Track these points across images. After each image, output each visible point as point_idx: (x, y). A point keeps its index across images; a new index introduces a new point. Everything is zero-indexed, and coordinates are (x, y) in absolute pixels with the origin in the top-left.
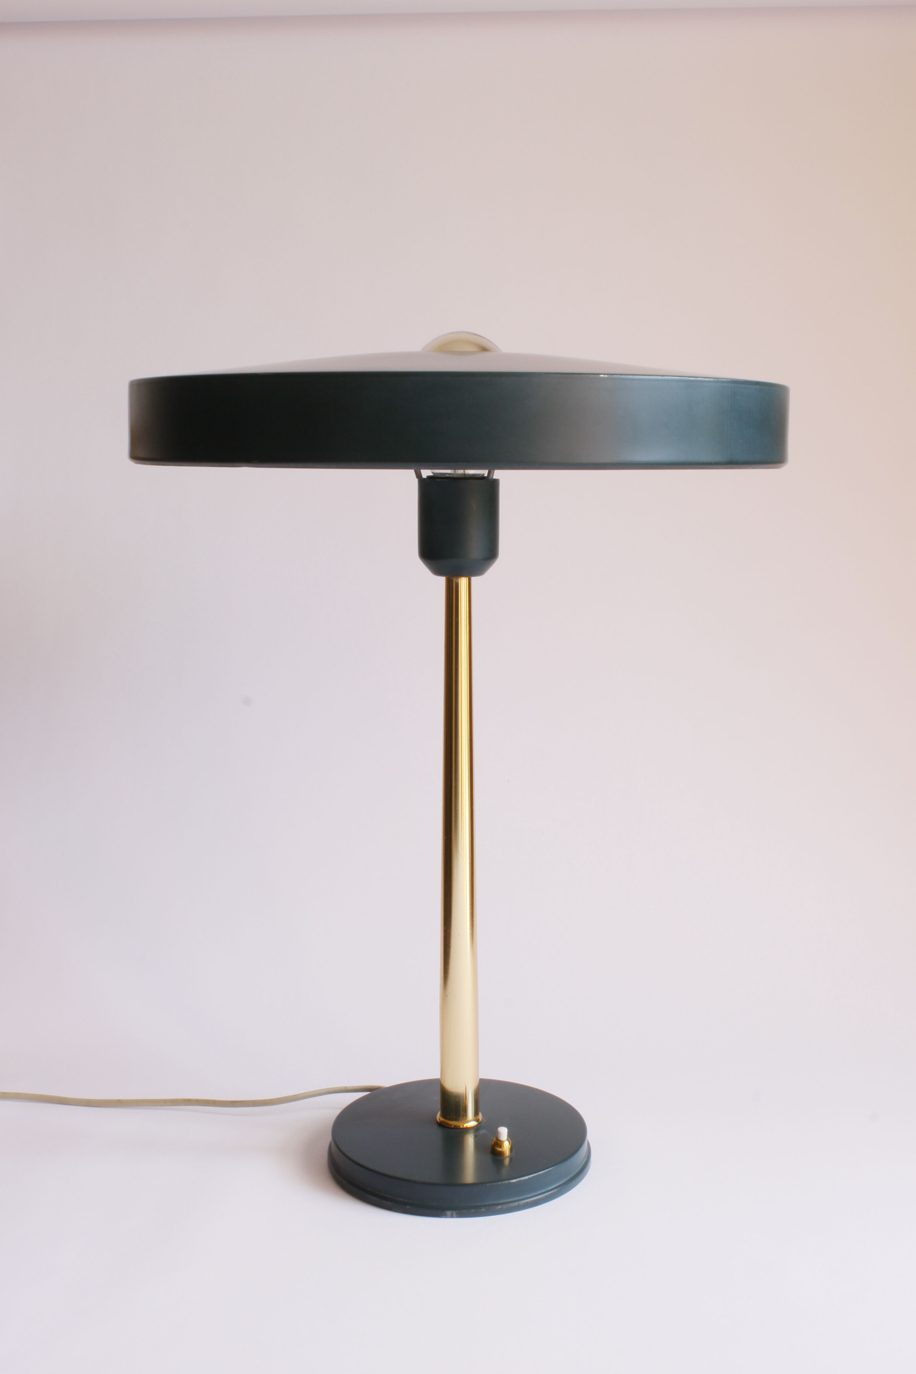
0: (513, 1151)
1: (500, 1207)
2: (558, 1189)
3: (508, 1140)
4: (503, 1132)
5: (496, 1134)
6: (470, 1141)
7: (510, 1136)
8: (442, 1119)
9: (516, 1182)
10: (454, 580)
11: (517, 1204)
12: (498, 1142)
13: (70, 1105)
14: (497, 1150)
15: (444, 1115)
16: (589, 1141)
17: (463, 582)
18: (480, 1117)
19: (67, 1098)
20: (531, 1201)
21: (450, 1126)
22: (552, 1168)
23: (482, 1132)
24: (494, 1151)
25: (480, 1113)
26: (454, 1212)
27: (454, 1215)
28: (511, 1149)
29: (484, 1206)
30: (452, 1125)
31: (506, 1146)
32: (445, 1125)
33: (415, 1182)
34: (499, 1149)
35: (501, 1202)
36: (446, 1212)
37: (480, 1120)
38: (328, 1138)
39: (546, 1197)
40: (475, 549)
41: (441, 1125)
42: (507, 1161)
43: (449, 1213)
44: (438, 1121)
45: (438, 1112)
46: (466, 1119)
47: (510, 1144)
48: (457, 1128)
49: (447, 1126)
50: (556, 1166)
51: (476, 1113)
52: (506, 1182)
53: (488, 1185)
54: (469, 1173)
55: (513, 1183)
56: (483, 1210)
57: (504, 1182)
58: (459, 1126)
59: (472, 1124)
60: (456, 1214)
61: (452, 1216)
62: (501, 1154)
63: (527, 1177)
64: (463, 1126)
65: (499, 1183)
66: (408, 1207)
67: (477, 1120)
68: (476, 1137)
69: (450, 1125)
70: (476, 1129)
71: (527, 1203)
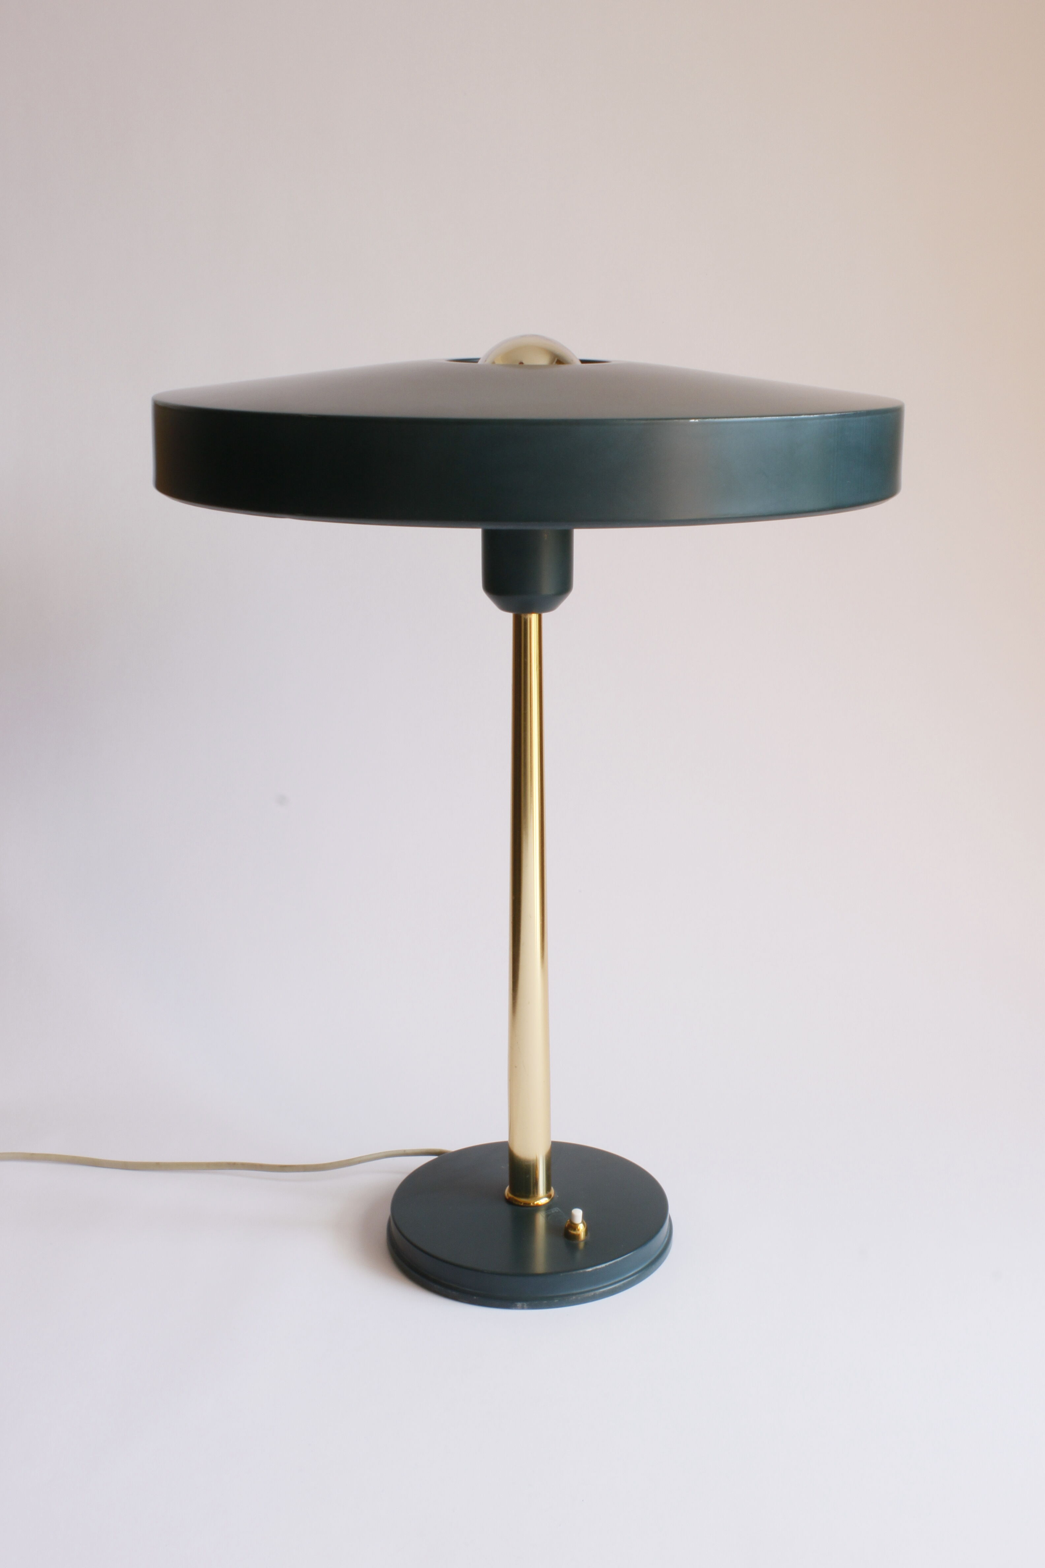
0: (589, 1234)
1: (574, 1298)
2: (637, 1275)
3: (582, 1222)
4: (578, 1214)
5: (570, 1216)
6: (541, 1220)
7: (585, 1218)
8: (510, 1195)
9: (592, 1271)
10: (523, 616)
11: (593, 1294)
12: (572, 1225)
13: (104, 1167)
14: (570, 1233)
15: (512, 1191)
16: (671, 1215)
17: (534, 618)
18: (552, 1192)
19: (101, 1160)
20: (608, 1290)
21: (520, 1204)
22: (632, 1253)
23: (555, 1210)
24: (567, 1233)
25: (552, 1188)
26: (525, 1303)
27: (525, 1306)
28: (587, 1231)
29: (557, 1297)
30: (521, 1203)
31: (581, 1228)
32: (514, 1202)
33: (482, 1272)
34: (573, 1232)
35: (575, 1292)
36: (516, 1303)
37: (553, 1195)
38: (387, 1213)
39: (624, 1284)
40: (547, 586)
41: (509, 1202)
42: (582, 1245)
43: (519, 1304)
44: (507, 1197)
45: (507, 1187)
46: (537, 1197)
47: (584, 1227)
48: (527, 1205)
49: (517, 1203)
50: (635, 1252)
51: (548, 1189)
52: (581, 1271)
53: (561, 1274)
54: (540, 1260)
55: (589, 1272)
56: (556, 1301)
57: (578, 1272)
58: (530, 1204)
59: (543, 1201)
60: (527, 1305)
61: (523, 1308)
62: (576, 1237)
63: (603, 1265)
64: (534, 1203)
65: (574, 1272)
66: (475, 1298)
67: (549, 1197)
68: (547, 1216)
69: (519, 1202)
70: (548, 1207)
71: (604, 1292)
